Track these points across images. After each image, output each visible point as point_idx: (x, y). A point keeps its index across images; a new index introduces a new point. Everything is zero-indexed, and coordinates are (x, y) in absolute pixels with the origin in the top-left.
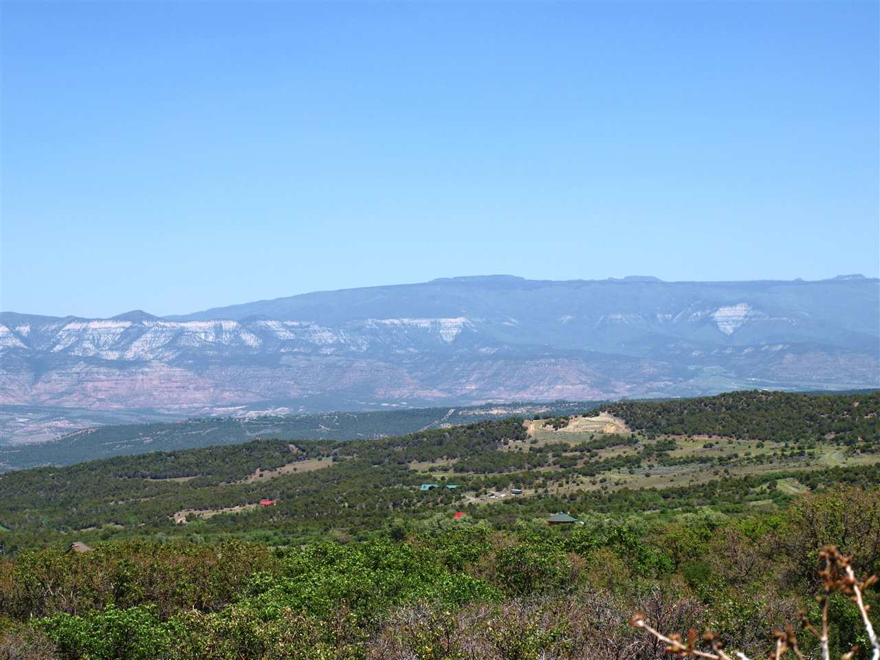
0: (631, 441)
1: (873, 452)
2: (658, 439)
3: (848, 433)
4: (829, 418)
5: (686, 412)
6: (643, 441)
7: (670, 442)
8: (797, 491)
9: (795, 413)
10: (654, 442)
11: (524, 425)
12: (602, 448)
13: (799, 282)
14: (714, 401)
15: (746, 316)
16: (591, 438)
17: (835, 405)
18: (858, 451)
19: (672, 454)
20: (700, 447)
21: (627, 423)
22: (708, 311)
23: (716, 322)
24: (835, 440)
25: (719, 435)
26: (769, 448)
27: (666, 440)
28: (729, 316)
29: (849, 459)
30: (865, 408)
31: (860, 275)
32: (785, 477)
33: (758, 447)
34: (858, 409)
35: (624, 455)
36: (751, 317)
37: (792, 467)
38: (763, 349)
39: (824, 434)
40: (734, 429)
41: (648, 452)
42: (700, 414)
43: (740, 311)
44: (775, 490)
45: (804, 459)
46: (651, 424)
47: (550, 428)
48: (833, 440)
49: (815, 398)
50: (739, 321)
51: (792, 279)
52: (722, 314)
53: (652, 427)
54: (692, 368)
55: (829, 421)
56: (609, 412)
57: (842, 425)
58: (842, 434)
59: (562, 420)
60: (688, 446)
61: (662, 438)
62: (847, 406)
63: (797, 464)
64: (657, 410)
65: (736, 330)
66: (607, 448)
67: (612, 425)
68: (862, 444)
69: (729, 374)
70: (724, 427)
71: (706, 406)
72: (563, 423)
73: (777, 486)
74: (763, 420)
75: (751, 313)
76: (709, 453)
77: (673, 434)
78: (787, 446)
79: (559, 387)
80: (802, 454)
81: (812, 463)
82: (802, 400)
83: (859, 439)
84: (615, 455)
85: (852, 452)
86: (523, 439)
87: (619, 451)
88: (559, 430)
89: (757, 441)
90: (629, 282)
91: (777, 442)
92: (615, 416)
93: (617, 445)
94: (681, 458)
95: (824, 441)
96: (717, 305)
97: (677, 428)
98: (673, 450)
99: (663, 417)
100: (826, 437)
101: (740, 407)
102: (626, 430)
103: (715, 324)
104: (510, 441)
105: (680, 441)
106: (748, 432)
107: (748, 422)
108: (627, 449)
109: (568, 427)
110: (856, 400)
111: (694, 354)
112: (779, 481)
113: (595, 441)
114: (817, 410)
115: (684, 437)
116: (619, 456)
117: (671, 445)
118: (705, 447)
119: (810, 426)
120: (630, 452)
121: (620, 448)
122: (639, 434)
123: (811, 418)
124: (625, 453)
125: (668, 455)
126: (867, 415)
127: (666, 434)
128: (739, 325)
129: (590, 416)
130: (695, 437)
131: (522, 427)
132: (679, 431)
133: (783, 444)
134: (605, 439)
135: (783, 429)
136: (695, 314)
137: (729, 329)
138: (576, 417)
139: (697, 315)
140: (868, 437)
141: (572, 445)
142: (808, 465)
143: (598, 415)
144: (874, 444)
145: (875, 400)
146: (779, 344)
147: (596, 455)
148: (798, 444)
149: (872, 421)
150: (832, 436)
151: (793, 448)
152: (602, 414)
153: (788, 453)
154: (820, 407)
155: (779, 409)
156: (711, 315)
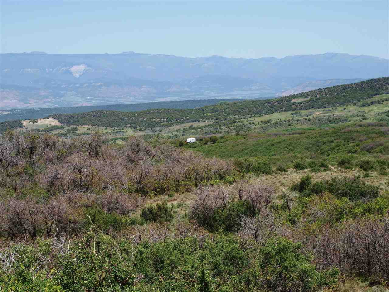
0: (62, 128)
1: (142, 131)
2: (71, 127)
3: (134, 124)
4: (128, 119)
5: (79, 117)
6: (66, 128)
7: (76, 128)
8: (121, 143)
9: (116, 118)
10: (70, 128)
11: (22, 122)
12: (52, 130)
13: (107, 55)
14: (88, 114)
15: (84, 70)
16: (47, 126)
17: (129, 115)
18: (138, 130)
19: (77, 132)
20: (86, 129)
21: (59, 121)
22: (68, 68)
23: (72, 72)
24: (130, 127)
25: (92, 125)
26: (109, 129)
27: (74, 127)
28: (78, 70)
29: (136, 133)
30: (139, 116)
31: (132, 52)
32: (117, 139)
33: (105, 129)
34: (137, 116)
35: (61, 133)
36: (87, 70)
37: (118, 136)
38: (92, 85)
39: (126, 125)
40: (97, 123)
41: (69, 131)
42: (85, 118)
43: (82, 68)
44: (116, 143)
45: (121, 133)
46: (67, 122)
47: (31, 123)
48: (129, 127)
49: (123, 113)
50: (82, 72)
51: (103, 53)
52: (74, 69)
53: (67, 123)
54: (62, 92)
55: (128, 120)
56: (52, 118)
57: (132, 122)
58: (132, 125)
59: (35, 120)
60: (82, 129)
61: (72, 126)
62: (133, 116)
63: (120, 135)
64: (69, 117)
65: (80, 76)
66: (54, 130)
67: (54, 122)
68: (139, 128)
69: (78, 95)
70: (93, 122)
71: (86, 115)
72: (36, 121)
73: (116, 142)
74: (106, 120)
75: (87, 69)
76: (90, 132)
77: (76, 125)
78: (115, 129)
79: (5, 101)
80: (120, 132)
81: (124, 134)
82: (118, 113)
83: (138, 126)
84: (58, 133)
85: (136, 131)
86: (22, 127)
87: (58, 132)
88: (35, 124)
89: (105, 128)
90: (33, 54)
91: (111, 127)
92: (54, 119)
93: (57, 129)
94: (80, 133)
95: (126, 127)
96: (72, 65)
97: (77, 123)
98: (77, 130)
99: (71, 119)
100: (127, 126)
101: (98, 116)
102: (59, 124)
103: (71, 73)
104: (18, 128)
105: (79, 127)
106: (101, 124)
107: (101, 121)
108: (61, 130)
109: (38, 123)
110: (136, 113)
111: (63, 86)
112: (116, 140)
113: (49, 128)
114: (124, 117)
115: (80, 126)
116: (59, 133)
117: (76, 129)
118: (87, 129)
119: (122, 122)
120: (62, 131)
121: (58, 130)
122: (64, 125)
123: (122, 120)
124: (61, 132)
125: (75, 132)
126: (140, 118)
127: (73, 125)
128: (81, 74)
129: (45, 119)
130: (84, 126)
131: (22, 123)
132: (78, 124)
133: (113, 128)
134: (53, 127)
135: (113, 123)
136: (62, 69)
137: (77, 75)
138: (40, 119)
139: (63, 69)
140: (141, 126)
141: (41, 129)
142: (123, 135)
143: (48, 119)
144: (143, 128)
145: (143, 113)
146: (99, 82)
147: (51, 132)
148: (118, 128)
149: (142, 121)
150: (129, 125)
151: (117, 130)
152: (50, 118)
153: (115, 131)
154: (124, 116)
155: (111, 117)
156: (69, 69)
